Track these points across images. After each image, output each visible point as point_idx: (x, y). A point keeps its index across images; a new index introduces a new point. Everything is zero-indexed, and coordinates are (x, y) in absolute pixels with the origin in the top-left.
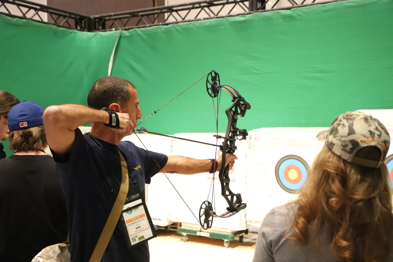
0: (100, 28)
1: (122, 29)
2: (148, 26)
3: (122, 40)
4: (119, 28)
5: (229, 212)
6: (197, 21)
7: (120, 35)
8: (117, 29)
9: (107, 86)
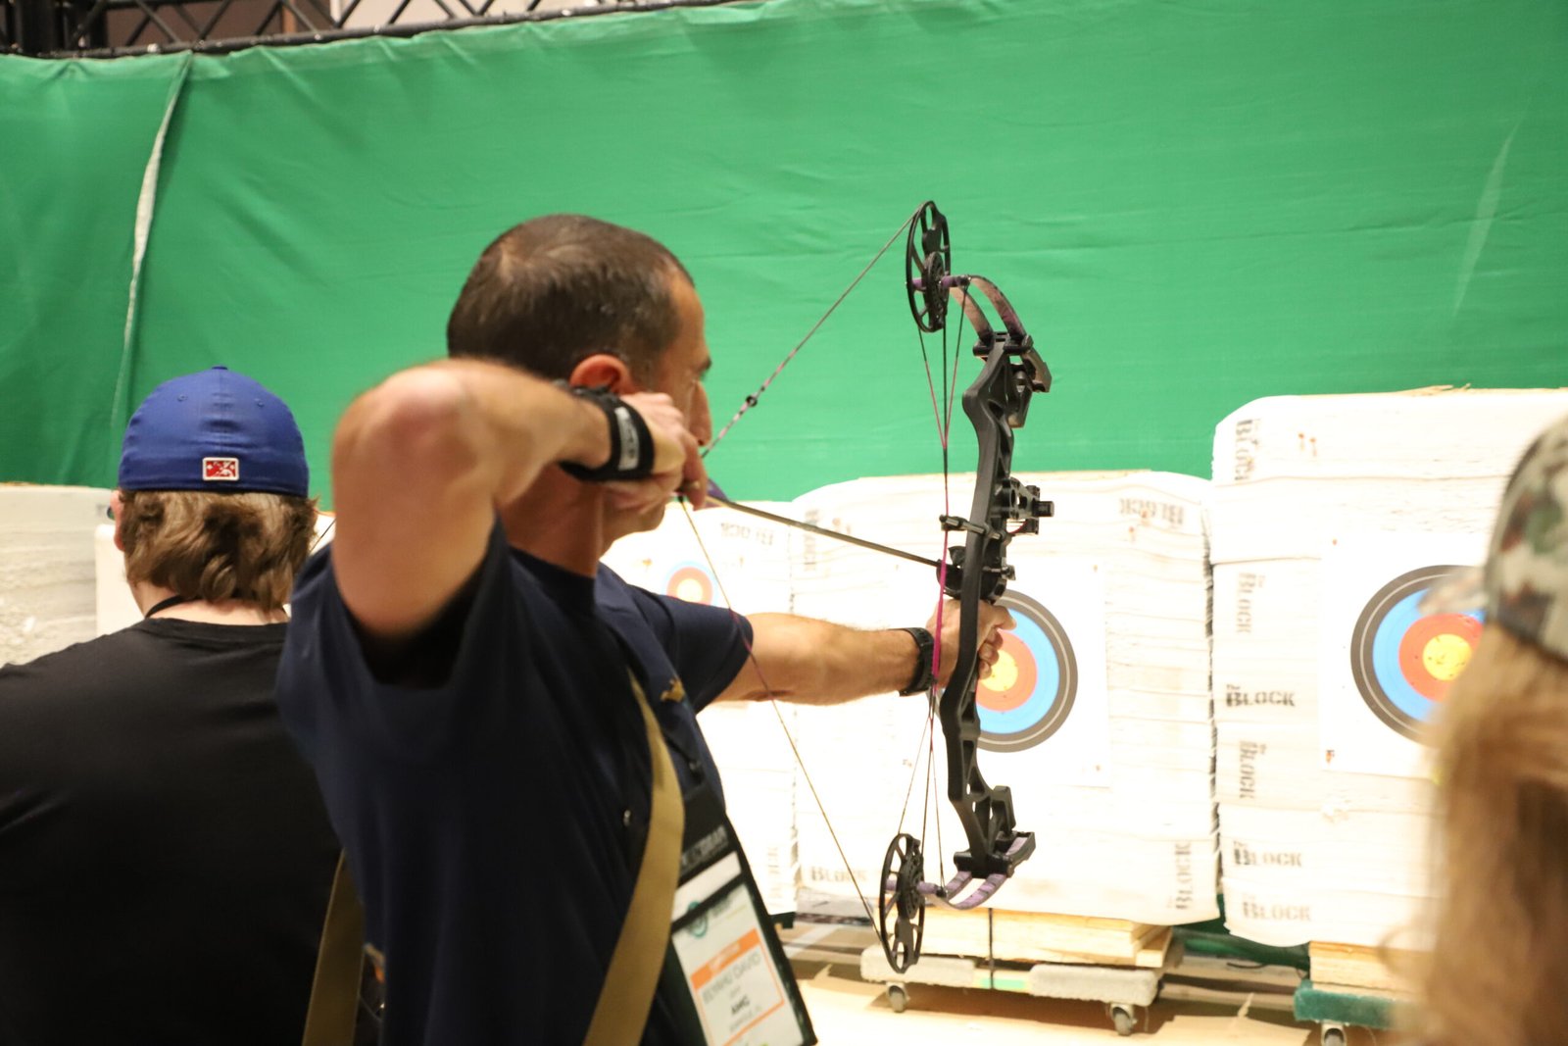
0: (82, 43)
1: (196, 47)
2: (318, 37)
3: (196, 99)
4: (179, 44)
5: (966, 875)
6: (545, 23)
7: (185, 71)
8: (168, 47)
9: (570, 267)
